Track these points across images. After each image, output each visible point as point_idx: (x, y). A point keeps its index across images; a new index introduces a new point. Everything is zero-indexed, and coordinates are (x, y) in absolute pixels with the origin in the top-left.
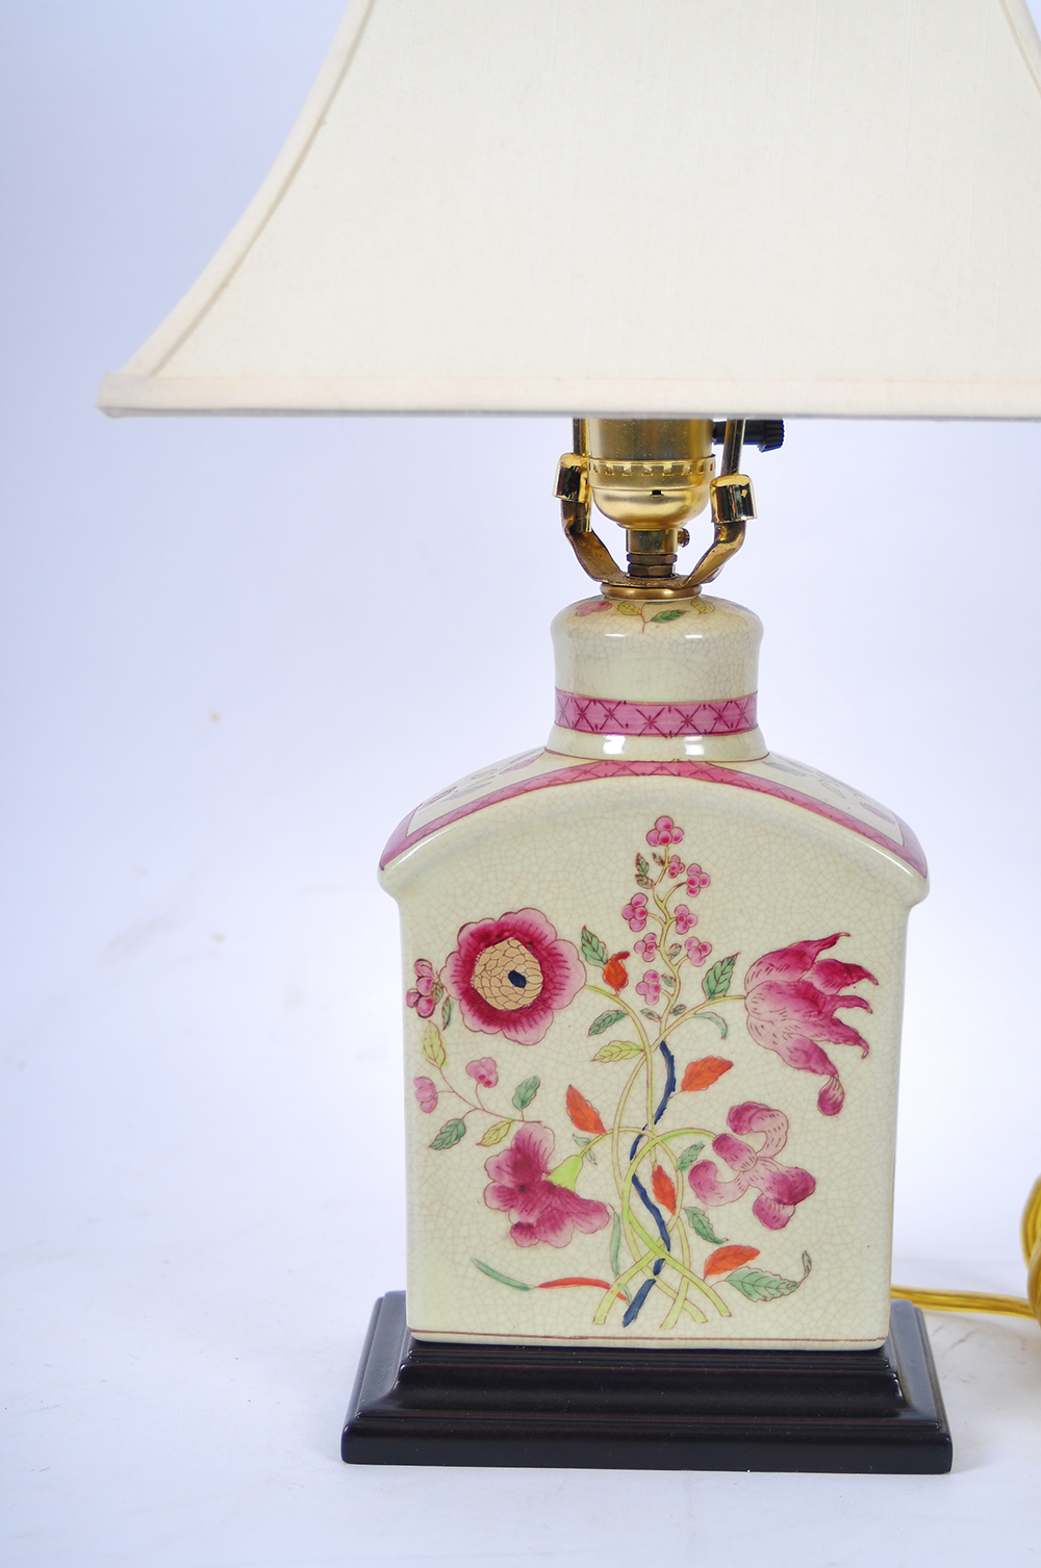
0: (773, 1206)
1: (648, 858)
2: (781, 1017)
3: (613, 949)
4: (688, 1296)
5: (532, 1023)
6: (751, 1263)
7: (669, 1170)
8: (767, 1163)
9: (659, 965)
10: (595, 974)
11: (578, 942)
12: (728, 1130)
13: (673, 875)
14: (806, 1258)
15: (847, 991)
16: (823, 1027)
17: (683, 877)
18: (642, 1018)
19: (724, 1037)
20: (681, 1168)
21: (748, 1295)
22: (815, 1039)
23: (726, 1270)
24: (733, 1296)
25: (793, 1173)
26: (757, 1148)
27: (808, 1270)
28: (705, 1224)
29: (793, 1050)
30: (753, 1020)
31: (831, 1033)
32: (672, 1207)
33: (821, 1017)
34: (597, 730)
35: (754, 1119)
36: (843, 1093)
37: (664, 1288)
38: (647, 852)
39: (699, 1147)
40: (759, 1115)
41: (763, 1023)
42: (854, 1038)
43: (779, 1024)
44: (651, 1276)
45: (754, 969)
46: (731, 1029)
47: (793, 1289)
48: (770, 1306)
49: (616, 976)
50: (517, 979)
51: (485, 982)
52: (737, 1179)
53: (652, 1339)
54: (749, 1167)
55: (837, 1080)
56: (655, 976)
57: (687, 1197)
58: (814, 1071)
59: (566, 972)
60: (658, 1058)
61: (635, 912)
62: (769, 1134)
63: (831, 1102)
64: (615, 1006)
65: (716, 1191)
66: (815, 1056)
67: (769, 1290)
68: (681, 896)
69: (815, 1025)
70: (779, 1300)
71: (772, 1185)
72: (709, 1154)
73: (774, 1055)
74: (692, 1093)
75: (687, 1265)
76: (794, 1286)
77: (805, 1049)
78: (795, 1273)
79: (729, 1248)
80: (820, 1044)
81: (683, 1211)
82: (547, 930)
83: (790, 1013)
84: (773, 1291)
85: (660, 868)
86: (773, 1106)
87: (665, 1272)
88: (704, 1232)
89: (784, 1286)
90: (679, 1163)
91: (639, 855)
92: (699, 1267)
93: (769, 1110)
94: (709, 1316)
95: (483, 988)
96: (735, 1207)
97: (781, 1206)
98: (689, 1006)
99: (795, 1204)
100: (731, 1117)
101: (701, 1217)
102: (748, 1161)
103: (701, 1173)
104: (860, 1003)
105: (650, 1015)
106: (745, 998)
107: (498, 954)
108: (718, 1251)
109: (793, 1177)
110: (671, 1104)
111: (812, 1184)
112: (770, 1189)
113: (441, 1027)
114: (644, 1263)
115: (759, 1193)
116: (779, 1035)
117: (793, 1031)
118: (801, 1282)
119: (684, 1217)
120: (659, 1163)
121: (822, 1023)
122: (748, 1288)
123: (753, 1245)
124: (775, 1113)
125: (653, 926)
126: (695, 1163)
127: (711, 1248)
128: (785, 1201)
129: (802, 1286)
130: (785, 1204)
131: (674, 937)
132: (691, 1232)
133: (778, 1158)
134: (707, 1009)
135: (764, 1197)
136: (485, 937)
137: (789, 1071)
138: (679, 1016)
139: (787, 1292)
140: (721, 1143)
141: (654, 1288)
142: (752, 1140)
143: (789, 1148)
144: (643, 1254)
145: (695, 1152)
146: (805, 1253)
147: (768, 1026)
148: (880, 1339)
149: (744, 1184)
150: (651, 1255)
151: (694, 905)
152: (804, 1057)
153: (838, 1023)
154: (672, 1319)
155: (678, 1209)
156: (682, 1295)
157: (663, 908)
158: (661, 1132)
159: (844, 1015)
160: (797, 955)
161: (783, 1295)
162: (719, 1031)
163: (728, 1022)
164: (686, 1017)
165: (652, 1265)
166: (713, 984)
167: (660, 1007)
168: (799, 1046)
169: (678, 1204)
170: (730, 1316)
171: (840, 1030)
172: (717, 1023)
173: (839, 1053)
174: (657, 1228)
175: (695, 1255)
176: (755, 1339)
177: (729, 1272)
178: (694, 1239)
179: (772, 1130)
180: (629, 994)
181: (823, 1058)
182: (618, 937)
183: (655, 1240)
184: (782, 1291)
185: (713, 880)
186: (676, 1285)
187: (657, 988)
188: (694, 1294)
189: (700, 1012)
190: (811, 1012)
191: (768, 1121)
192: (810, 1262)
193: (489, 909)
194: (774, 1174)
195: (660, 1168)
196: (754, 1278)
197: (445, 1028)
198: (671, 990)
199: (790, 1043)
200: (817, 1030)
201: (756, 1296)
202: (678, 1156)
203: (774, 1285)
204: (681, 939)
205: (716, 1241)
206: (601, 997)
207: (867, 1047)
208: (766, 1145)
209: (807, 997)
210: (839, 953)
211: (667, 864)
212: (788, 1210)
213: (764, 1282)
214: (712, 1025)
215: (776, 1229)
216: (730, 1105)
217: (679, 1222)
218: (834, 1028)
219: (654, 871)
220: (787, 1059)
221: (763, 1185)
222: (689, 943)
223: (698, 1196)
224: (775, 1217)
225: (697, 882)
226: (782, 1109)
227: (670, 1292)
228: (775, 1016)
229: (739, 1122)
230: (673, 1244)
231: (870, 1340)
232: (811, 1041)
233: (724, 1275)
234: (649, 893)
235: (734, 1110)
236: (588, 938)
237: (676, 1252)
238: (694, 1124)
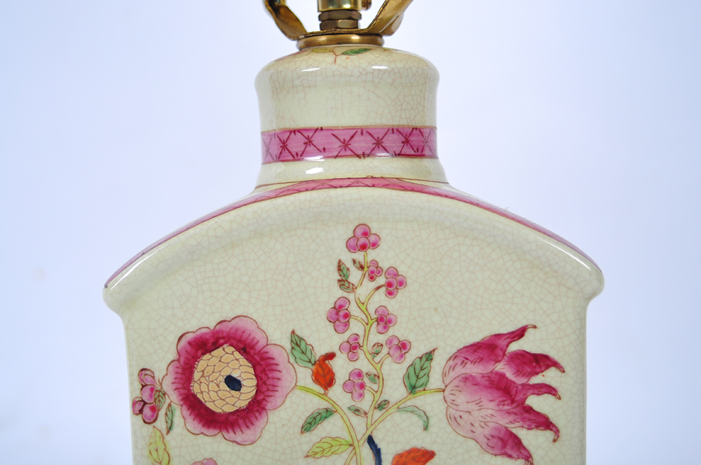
1: (349, 264)
2: (477, 407)
3: (320, 351)
5: (249, 424)
9: (363, 364)
10: (305, 375)
11: (288, 346)
13: (372, 278)
15: (536, 380)
16: (516, 414)
17: (381, 280)
18: (350, 414)
19: (426, 428)
22: (507, 425)
29: (490, 437)
30: (452, 411)
31: (523, 420)
33: (514, 405)
34: (297, 157)
38: (347, 257)
41: (461, 414)
42: (544, 423)
43: (476, 414)
45: (451, 363)
46: (432, 421)
49: (324, 377)
50: (233, 383)
51: (204, 387)
56: (360, 375)
58: (510, 456)
59: (277, 375)
60: (366, 452)
61: (339, 316)
64: (325, 405)
66: (510, 442)
68: (380, 298)
69: (509, 413)
73: (472, 443)
77: (501, 436)
80: (514, 431)
82: (258, 336)
83: (486, 403)
85: (360, 273)
91: (340, 261)
95: (202, 393)
98: (392, 401)
104: (550, 390)
105: (357, 411)
106: (444, 391)
107: (214, 361)
113: (164, 432)
116: (477, 424)
117: (488, 419)
121: (513, 410)
125: (356, 327)
131: (375, 337)
134: (409, 403)
136: (202, 345)
137: (488, 457)
138: (384, 410)
147: (465, 416)
151: (393, 305)
152: (500, 443)
153: (529, 410)
157: (364, 310)
159: (536, 402)
160: (488, 348)
162: (421, 423)
163: (428, 415)
164: (390, 411)
166: (413, 379)
167: (366, 403)
168: (495, 434)
171: (532, 417)
172: (419, 416)
173: (532, 438)
180: (336, 392)
181: (517, 443)
182: (324, 339)
185: (409, 281)
187: (362, 386)
189: (403, 406)
190: (504, 401)
193: (204, 320)
197: (168, 432)
198: (375, 387)
199: (487, 431)
200: (511, 418)
204: (382, 339)
206: (311, 396)
207: (557, 431)
209: (502, 388)
210: (527, 344)
211: (366, 269)
214: (415, 418)
218: (526, 415)
219: (355, 276)
220: (485, 446)
222: (389, 342)
225: (394, 284)
228: (472, 406)
232: (506, 428)
234: (351, 297)
236: (297, 341)
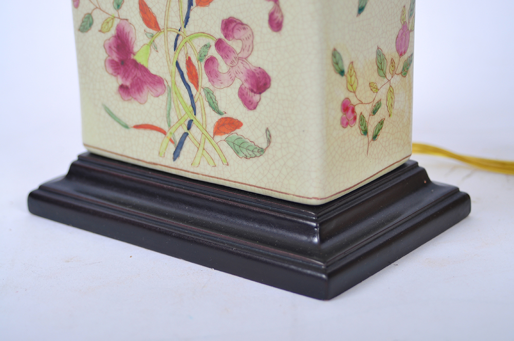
0: (249, 93)
4: (205, 147)
6: (237, 131)
7: (194, 60)
8: (244, 62)
12: (222, 37)
14: (268, 132)
20: (200, 60)
21: (237, 153)
23: (225, 133)
24: (229, 152)
25: (258, 70)
26: (238, 50)
27: (269, 142)
28: (214, 100)
32: (197, 86)
35: (235, 30)
36: (282, 16)
37: (193, 139)
39: (207, 46)
40: (237, 27)
44: (186, 130)
47: (262, 153)
48: (249, 162)
52: (229, 72)
53: (188, 172)
54: (235, 64)
55: (279, 6)
57: (204, 80)
62: (244, 42)
63: (276, 21)
65: (219, 78)
67: (249, 151)
70: (254, 160)
71: (248, 78)
72: (213, 52)
74: (202, 8)
75: (204, 126)
76: (262, 151)
78: (262, 142)
79: (226, 118)
81: (202, 90)
84: (251, 153)
86: (245, 21)
87: (193, 128)
88: (213, 105)
89: (256, 150)
90: (199, 56)
92: (211, 129)
93: (242, 24)
94: (217, 163)
96: (229, 90)
97: (253, 94)
99: (260, 93)
100: (223, 28)
101: (212, 95)
102: (234, 59)
103: (210, 64)
108: (220, 120)
109: (258, 74)
110: (192, 14)
111: (268, 80)
112: (246, 81)
114: (182, 121)
115: (241, 83)
118: (265, 149)
119: (203, 94)
120: (189, 55)
122: (237, 147)
123: (239, 118)
124: (246, 27)
126: (207, 57)
127: (217, 117)
128: (255, 90)
129: (266, 152)
130: (255, 93)
132: (207, 104)
133: (250, 59)
135: (243, 86)
139: (258, 154)
140: (219, 44)
141: (188, 139)
142: (234, 45)
143: (255, 53)
144: (182, 115)
145: (206, 50)
146: (267, 130)
148: (315, 198)
149: (233, 75)
150: (186, 116)
154: (197, 161)
155: (200, 88)
156: (202, 145)
158: (189, 33)
161: (256, 156)
165: (186, 123)
169: (200, 84)
170: (228, 165)
174: (189, 99)
175: (209, 120)
176: (242, 183)
177: (227, 135)
178: (208, 109)
179: (245, 39)
183: (188, 107)
184: (256, 153)
186: (199, 138)
188: (208, 146)
191: (242, 32)
192: (270, 136)
194: (248, 70)
195: (189, 58)
196: (240, 141)
201: (241, 155)
202: (198, 51)
203: (251, 148)
205: (219, 113)
208: (243, 49)
212: (256, 97)
213: (245, 145)
215: (251, 109)
216: (222, 18)
217: (200, 96)
221: (243, 78)
223: (209, 81)
224: (250, 101)
226: (249, 24)
227: (196, 143)
229: (227, 31)
230: (198, 110)
231: (308, 198)
233: (224, 137)
235: (224, 22)
237: (199, 116)
238: (204, 30)
